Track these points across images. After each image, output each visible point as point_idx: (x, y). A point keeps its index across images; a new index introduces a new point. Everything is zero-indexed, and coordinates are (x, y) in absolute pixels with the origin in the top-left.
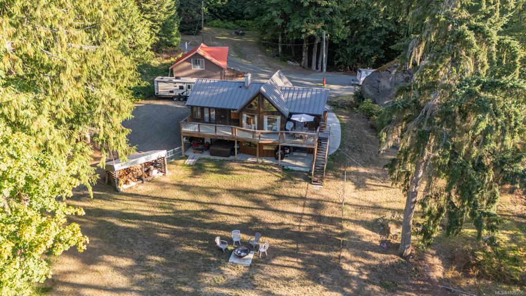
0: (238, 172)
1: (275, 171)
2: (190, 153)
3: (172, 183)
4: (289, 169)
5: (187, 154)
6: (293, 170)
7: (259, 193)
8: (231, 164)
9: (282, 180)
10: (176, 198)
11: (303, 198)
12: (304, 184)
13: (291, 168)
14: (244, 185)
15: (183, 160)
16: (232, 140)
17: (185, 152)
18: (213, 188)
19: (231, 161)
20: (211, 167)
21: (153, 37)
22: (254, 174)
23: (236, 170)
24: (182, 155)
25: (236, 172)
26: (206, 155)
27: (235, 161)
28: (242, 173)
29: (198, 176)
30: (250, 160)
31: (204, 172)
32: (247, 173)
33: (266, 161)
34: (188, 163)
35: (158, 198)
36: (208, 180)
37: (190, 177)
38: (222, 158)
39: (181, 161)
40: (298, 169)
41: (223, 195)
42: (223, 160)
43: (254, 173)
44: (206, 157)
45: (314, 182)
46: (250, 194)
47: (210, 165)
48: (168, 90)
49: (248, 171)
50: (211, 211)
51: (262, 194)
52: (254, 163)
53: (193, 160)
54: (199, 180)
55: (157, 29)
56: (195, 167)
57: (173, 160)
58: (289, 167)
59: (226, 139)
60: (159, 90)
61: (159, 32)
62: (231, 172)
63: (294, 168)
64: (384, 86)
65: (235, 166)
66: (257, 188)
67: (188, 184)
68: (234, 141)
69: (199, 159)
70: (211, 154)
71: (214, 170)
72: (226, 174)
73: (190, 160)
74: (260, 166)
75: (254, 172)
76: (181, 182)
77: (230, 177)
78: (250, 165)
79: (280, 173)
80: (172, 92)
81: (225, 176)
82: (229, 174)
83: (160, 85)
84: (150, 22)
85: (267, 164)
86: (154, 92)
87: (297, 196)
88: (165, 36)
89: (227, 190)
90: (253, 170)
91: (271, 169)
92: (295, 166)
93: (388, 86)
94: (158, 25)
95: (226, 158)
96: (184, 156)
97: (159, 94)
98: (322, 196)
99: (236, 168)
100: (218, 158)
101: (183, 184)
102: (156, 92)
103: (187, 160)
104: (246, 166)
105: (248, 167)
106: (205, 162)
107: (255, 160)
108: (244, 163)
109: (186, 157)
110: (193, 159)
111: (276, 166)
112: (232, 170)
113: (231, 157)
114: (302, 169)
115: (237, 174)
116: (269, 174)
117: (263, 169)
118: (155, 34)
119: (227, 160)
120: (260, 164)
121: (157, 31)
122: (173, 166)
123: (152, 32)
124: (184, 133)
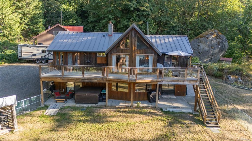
0: (114, 119)
1: (155, 114)
2: (51, 102)
4: (169, 111)
5: (47, 103)
6: (174, 112)
8: (101, 110)
9: (170, 125)
13: (171, 110)
15: (42, 111)
16: (102, 82)
17: (44, 102)
19: (101, 107)
20: (78, 116)
21: (23, 25)
22: (134, 120)
23: (110, 117)
24: (40, 105)
25: (110, 119)
26: (70, 103)
27: (106, 107)
28: (118, 119)
29: (62, 129)
30: (122, 104)
31: (69, 123)
32: (124, 119)
33: (141, 105)
34: (48, 114)
38: (90, 105)
39: (40, 112)
42: (91, 107)
43: (132, 119)
44: (70, 106)
45: (207, 123)
47: (77, 113)
48: (32, 54)
49: (125, 117)
52: (128, 107)
53: (55, 110)
55: (26, 20)
56: (57, 118)
57: (28, 112)
58: (168, 109)
59: (95, 81)
60: (23, 54)
61: (28, 22)
63: (175, 110)
64: (203, 49)
65: (108, 112)
68: (105, 84)
69: (62, 109)
70: (76, 102)
71: (82, 118)
72: (99, 122)
73: (51, 110)
74: (136, 110)
75: (131, 117)
77: (105, 126)
78: (124, 110)
79: (161, 116)
80: (35, 55)
81: (98, 125)
82: (103, 122)
83: (24, 49)
84: (20, 15)
85: (143, 108)
86: (18, 55)
88: (32, 26)
90: (129, 115)
91: (150, 113)
92: (174, 107)
93: (206, 48)
94: (27, 17)
95: (94, 105)
96: (43, 106)
97: (22, 57)
99: (109, 114)
100: (85, 105)
102: (19, 55)
103: (47, 110)
104: (120, 112)
105: (123, 112)
106: (70, 111)
107: (128, 104)
108: (116, 108)
109: (46, 107)
110: (54, 108)
111: (154, 108)
113: (100, 104)
114: (184, 110)
115: (113, 121)
116: (150, 118)
117: (141, 113)
118: (24, 23)
119: (96, 107)
120: (136, 108)
121: (26, 21)
122: (26, 119)
123: (22, 22)
124: (44, 77)
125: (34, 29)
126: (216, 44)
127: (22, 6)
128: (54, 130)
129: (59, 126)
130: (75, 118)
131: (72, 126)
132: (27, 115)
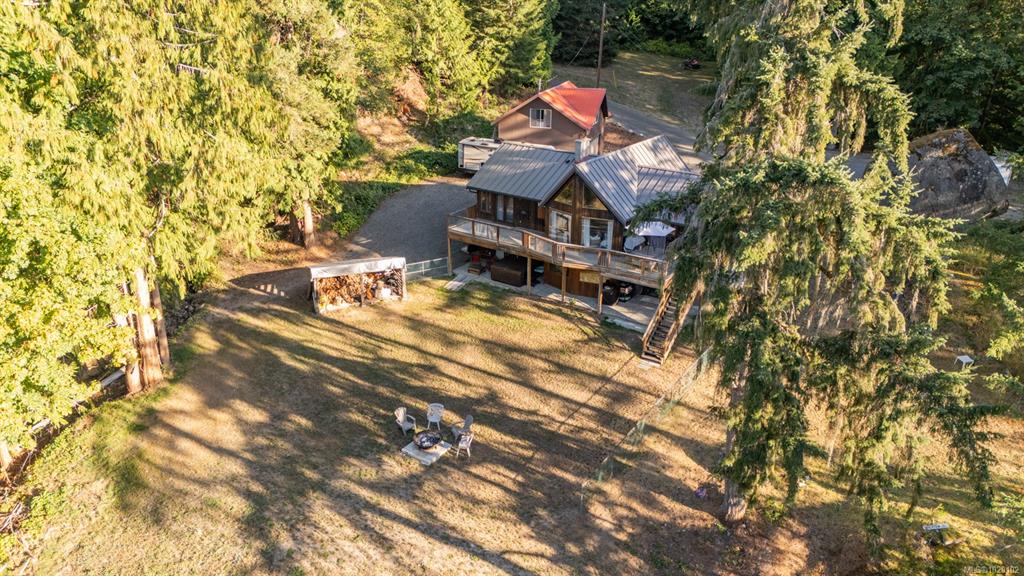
0: (520, 315)
1: (586, 323)
2: (461, 272)
3: (403, 314)
4: (614, 324)
5: (455, 271)
6: (620, 327)
7: (532, 356)
8: (517, 298)
9: (589, 341)
10: (393, 338)
11: (604, 379)
12: (626, 355)
13: (618, 322)
14: (516, 338)
15: (444, 282)
16: (522, 255)
17: (454, 268)
18: (460, 333)
19: (520, 294)
20: (480, 300)
21: (495, 69)
22: (546, 322)
23: (519, 311)
24: (445, 272)
25: (513, 314)
26: (486, 279)
27: (526, 295)
28: (525, 316)
29: (450, 311)
30: (553, 297)
31: (464, 306)
32: (534, 319)
33: (578, 303)
34: (449, 288)
35: (367, 333)
36: (462, 319)
37: (437, 309)
38: (507, 287)
39: (441, 283)
40: (630, 325)
41: (469, 348)
42: (508, 291)
44: (483, 282)
45: (646, 354)
46: (515, 355)
47: (482, 296)
49: (539, 316)
50: (432, 369)
51: (536, 357)
52: (557, 303)
53: (460, 284)
54: (448, 316)
55: (503, 53)
56: (455, 295)
57: (429, 279)
58: (616, 320)
59: (514, 252)
60: (465, 161)
61: (508, 59)
62: (509, 312)
63: (625, 324)
65: (522, 303)
66: (533, 345)
67: (425, 320)
68: (526, 259)
69: (470, 284)
70: (494, 279)
71: (484, 304)
72: (499, 314)
73: (455, 283)
74: (565, 310)
75: (547, 318)
76: (418, 315)
77: (502, 319)
78: (547, 305)
79: (592, 327)
81: (494, 317)
82: (504, 315)
83: (468, 152)
84: (494, 41)
85: (578, 309)
86: (457, 163)
87: (596, 373)
88: (516, 67)
89: (481, 340)
90: (547, 314)
91: (581, 319)
92: (628, 320)
94: (507, 46)
95: (513, 288)
96: (450, 274)
97: (464, 167)
98: (646, 382)
99: (522, 307)
100: (501, 286)
101: (419, 318)
102: (460, 163)
103: (451, 282)
104: (539, 307)
105: (545, 310)
106: (479, 289)
107: (558, 297)
108: (539, 300)
109: (453, 277)
110: (461, 281)
111: (593, 314)
112: (512, 310)
113: (523, 288)
115: (516, 318)
116: (572, 326)
117: (566, 317)
118: (498, 62)
119: (514, 292)
120: (567, 307)
121: (503, 58)
122: (423, 288)
123: (494, 60)
124: (452, 234)
125: (521, 75)
126: (949, 178)
127: (498, 20)
128: (439, 309)
129: (448, 306)
130: (475, 302)
131: (463, 310)
132: (423, 283)
